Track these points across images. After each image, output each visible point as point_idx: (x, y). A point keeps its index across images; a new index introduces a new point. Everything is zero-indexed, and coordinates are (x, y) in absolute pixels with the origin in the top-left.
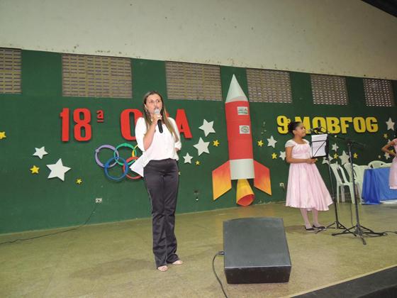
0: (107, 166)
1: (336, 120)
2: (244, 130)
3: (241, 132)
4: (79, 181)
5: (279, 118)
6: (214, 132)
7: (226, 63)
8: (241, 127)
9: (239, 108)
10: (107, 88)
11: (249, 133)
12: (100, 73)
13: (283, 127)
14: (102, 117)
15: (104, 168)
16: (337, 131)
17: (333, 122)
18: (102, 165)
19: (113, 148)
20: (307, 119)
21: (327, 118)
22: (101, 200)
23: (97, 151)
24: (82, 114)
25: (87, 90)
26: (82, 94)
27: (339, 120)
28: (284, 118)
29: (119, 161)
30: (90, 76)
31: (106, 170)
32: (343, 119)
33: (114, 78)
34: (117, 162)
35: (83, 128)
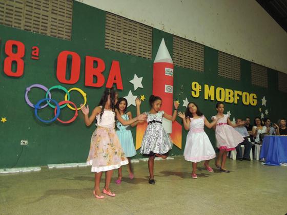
0: (37, 106)
1: (231, 91)
2: (168, 89)
3: (166, 91)
4: (4, 120)
5: (194, 83)
6: (142, 87)
7: (158, 27)
8: (166, 86)
9: (166, 69)
10: (46, 25)
11: (172, 92)
12: (39, 7)
13: (195, 92)
14: (37, 54)
15: (34, 109)
16: (231, 101)
17: (229, 93)
18: (31, 105)
19: (46, 89)
20: (212, 87)
21: (226, 89)
22: (26, 142)
23: (28, 89)
24: (14, 46)
25: (23, 22)
26: (17, 25)
27: (234, 92)
28: (197, 84)
29: (50, 103)
30: (27, 8)
31: (36, 111)
32: (236, 92)
33: (54, 16)
34: (48, 103)
35: (14, 62)
